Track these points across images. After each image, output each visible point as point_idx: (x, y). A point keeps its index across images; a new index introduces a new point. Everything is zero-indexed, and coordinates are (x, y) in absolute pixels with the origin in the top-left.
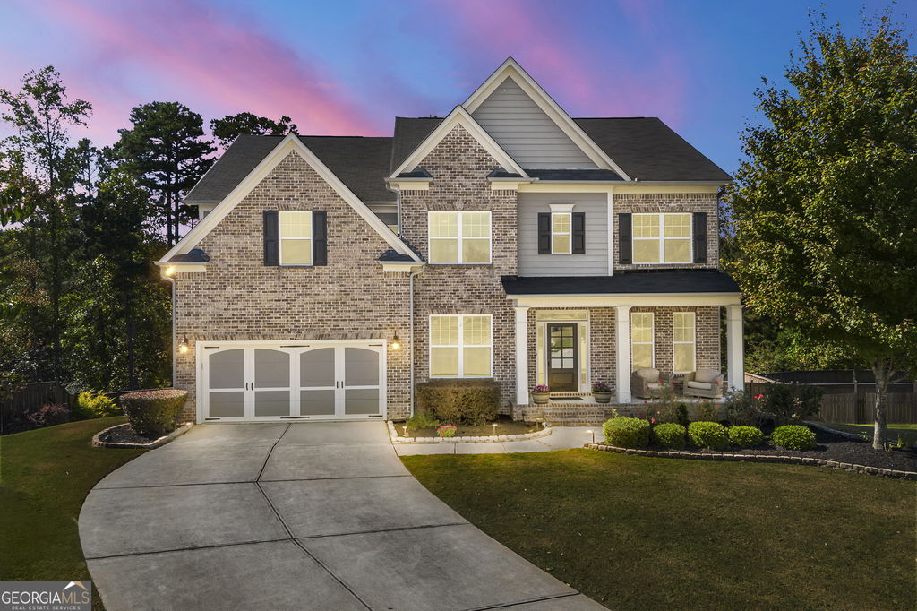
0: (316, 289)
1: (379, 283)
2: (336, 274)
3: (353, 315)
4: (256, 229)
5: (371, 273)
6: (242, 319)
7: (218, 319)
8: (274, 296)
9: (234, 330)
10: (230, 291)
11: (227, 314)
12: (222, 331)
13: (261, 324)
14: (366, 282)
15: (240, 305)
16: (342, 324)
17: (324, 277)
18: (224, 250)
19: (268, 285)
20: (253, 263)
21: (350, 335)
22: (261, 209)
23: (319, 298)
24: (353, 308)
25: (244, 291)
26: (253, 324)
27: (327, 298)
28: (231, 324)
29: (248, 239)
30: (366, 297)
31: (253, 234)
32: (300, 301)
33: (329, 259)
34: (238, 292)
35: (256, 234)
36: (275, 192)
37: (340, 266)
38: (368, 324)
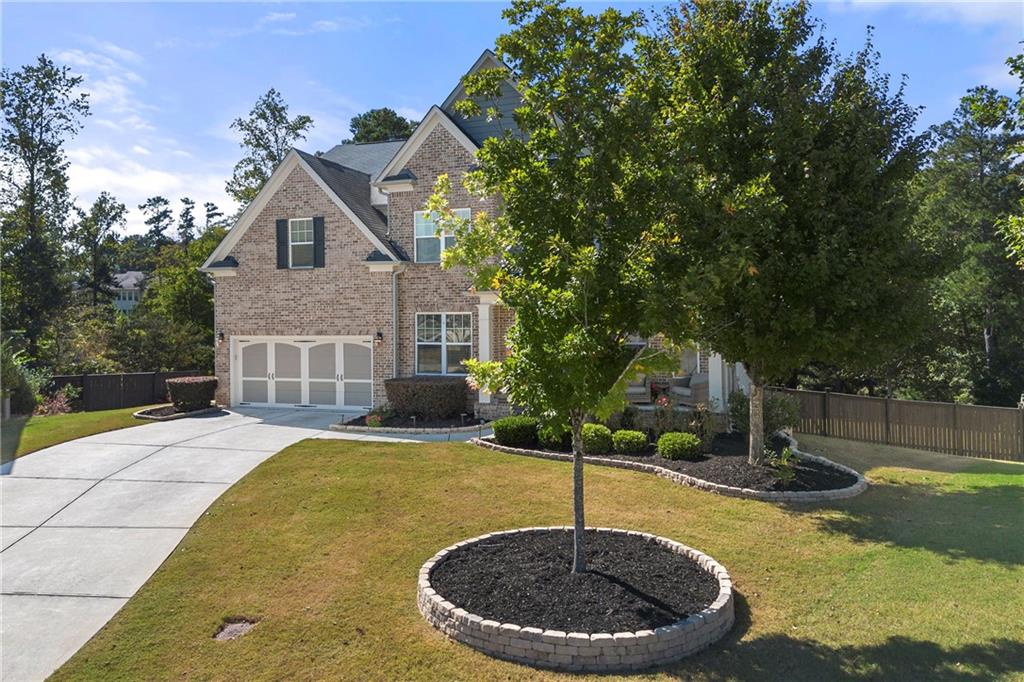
0: (317, 289)
1: (366, 283)
2: (332, 275)
3: (346, 313)
4: (270, 237)
5: (360, 273)
6: (261, 316)
7: (245, 317)
8: (285, 296)
9: (255, 326)
10: (253, 292)
11: (251, 312)
12: (248, 327)
13: (275, 320)
14: (356, 282)
15: (260, 305)
16: (336, 321)
17: (322, 278)
18: (249, 257)
19: (281, 286)
20: (269, 266)
21: (343, 331)
22: (275, 219)
23: (318, 297)
24: (345, 307)
25: (263, 292)
26: (269, 321)
27: (325, 297)
28: (254, 321)
29: (265, 245)
30: (357, 295)
31: (270, 241)
32: (303, 301)
33: (326, 262)
34: (259, 293)
35: (272, 241)
36: (285, 203)
37: (335, 267)
38: (357, 322)
